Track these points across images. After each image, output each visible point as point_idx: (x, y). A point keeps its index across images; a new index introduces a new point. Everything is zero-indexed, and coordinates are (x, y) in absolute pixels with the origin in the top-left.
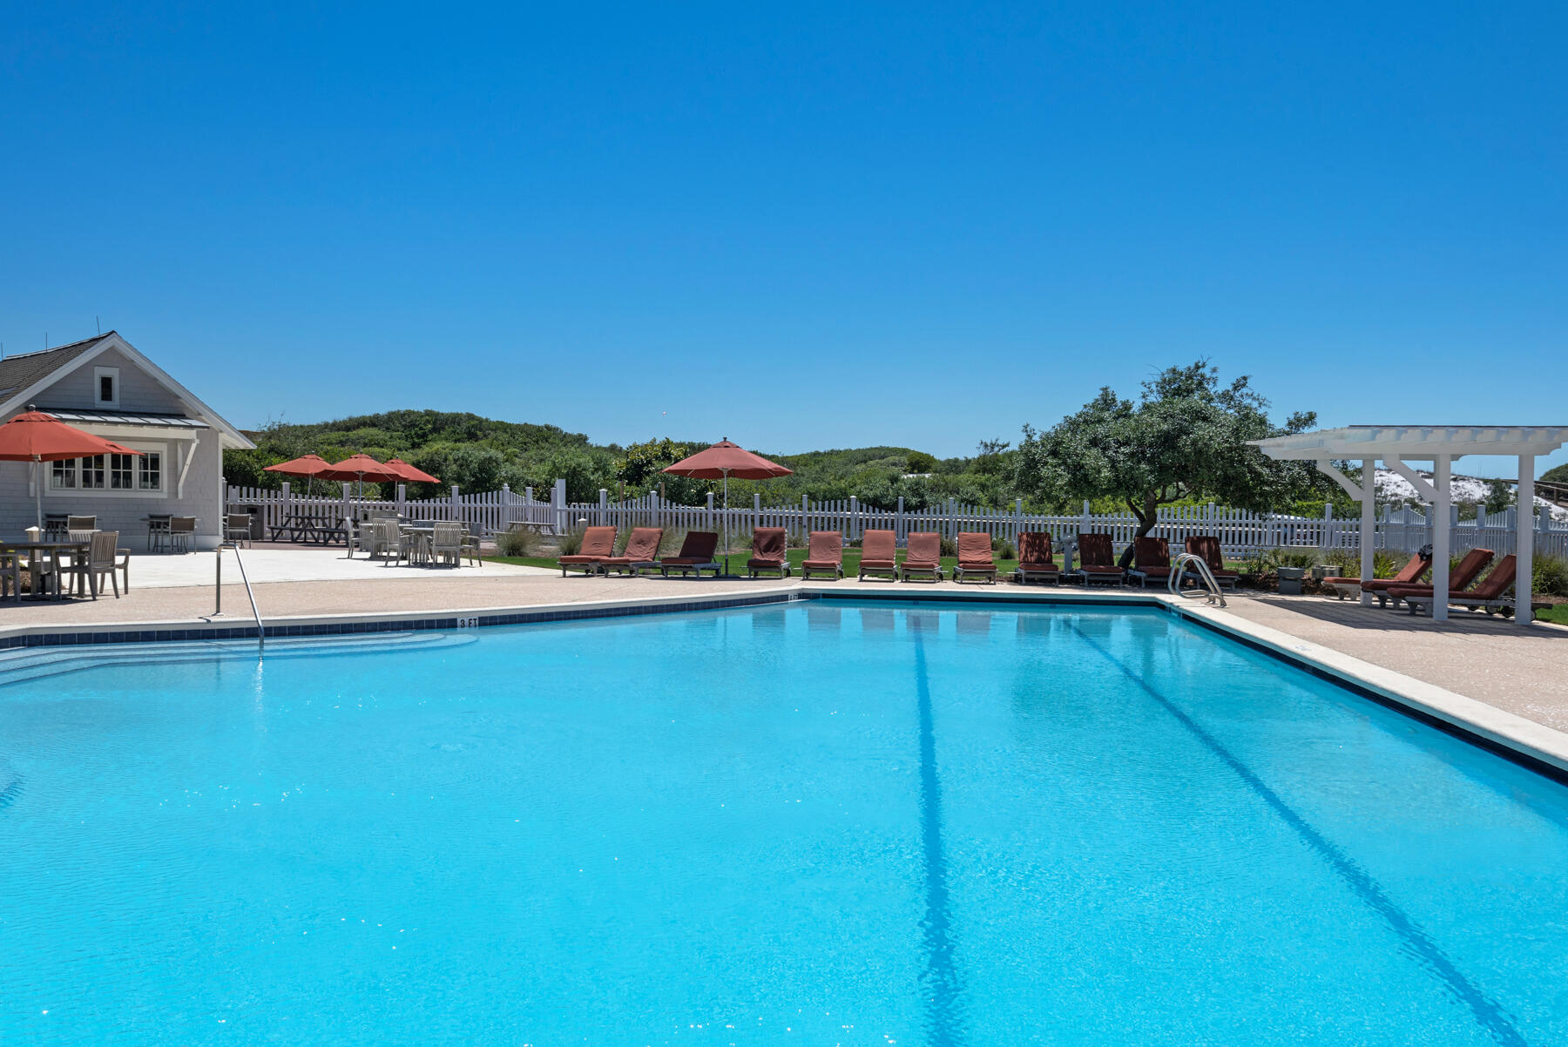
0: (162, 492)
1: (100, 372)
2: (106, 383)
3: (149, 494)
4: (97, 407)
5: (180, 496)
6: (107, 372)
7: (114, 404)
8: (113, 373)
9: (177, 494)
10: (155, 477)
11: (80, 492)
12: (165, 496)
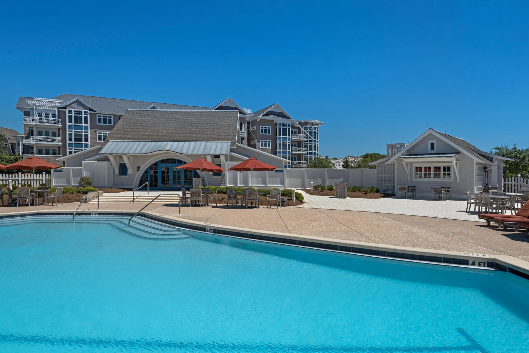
0: (451, 179)
1: (430, 141)
2: (433, 145)
3: (447, 180)
4: (429, 153)
5: (458, 181)
6: (433, 141)
7: (435, 151)
8: (434, 141)
9: (457, 180)
10: (449, 174)
11: (423, 179)
12: (452, 181)
